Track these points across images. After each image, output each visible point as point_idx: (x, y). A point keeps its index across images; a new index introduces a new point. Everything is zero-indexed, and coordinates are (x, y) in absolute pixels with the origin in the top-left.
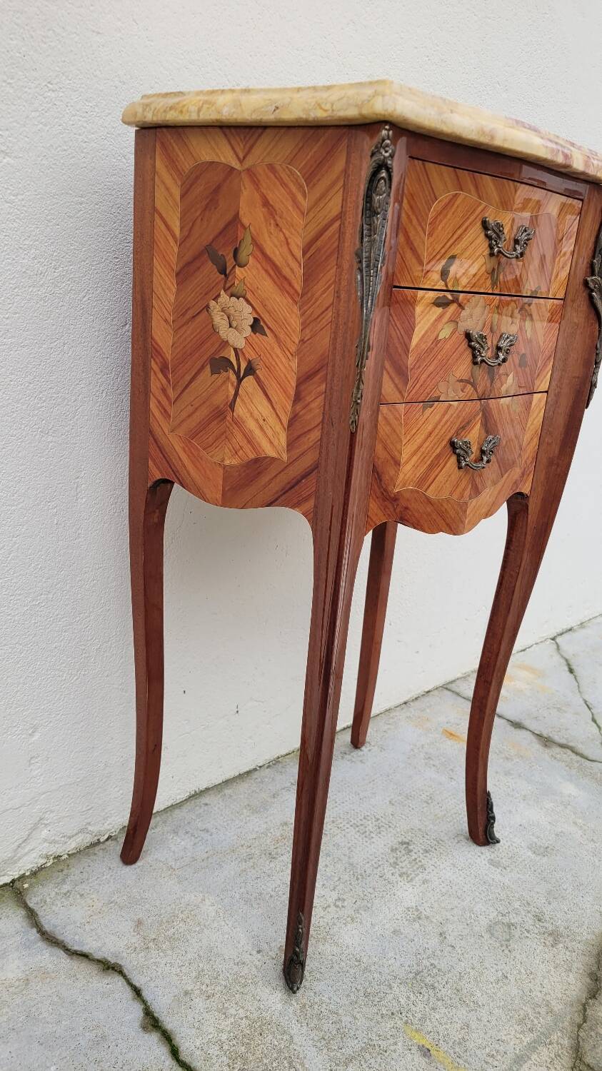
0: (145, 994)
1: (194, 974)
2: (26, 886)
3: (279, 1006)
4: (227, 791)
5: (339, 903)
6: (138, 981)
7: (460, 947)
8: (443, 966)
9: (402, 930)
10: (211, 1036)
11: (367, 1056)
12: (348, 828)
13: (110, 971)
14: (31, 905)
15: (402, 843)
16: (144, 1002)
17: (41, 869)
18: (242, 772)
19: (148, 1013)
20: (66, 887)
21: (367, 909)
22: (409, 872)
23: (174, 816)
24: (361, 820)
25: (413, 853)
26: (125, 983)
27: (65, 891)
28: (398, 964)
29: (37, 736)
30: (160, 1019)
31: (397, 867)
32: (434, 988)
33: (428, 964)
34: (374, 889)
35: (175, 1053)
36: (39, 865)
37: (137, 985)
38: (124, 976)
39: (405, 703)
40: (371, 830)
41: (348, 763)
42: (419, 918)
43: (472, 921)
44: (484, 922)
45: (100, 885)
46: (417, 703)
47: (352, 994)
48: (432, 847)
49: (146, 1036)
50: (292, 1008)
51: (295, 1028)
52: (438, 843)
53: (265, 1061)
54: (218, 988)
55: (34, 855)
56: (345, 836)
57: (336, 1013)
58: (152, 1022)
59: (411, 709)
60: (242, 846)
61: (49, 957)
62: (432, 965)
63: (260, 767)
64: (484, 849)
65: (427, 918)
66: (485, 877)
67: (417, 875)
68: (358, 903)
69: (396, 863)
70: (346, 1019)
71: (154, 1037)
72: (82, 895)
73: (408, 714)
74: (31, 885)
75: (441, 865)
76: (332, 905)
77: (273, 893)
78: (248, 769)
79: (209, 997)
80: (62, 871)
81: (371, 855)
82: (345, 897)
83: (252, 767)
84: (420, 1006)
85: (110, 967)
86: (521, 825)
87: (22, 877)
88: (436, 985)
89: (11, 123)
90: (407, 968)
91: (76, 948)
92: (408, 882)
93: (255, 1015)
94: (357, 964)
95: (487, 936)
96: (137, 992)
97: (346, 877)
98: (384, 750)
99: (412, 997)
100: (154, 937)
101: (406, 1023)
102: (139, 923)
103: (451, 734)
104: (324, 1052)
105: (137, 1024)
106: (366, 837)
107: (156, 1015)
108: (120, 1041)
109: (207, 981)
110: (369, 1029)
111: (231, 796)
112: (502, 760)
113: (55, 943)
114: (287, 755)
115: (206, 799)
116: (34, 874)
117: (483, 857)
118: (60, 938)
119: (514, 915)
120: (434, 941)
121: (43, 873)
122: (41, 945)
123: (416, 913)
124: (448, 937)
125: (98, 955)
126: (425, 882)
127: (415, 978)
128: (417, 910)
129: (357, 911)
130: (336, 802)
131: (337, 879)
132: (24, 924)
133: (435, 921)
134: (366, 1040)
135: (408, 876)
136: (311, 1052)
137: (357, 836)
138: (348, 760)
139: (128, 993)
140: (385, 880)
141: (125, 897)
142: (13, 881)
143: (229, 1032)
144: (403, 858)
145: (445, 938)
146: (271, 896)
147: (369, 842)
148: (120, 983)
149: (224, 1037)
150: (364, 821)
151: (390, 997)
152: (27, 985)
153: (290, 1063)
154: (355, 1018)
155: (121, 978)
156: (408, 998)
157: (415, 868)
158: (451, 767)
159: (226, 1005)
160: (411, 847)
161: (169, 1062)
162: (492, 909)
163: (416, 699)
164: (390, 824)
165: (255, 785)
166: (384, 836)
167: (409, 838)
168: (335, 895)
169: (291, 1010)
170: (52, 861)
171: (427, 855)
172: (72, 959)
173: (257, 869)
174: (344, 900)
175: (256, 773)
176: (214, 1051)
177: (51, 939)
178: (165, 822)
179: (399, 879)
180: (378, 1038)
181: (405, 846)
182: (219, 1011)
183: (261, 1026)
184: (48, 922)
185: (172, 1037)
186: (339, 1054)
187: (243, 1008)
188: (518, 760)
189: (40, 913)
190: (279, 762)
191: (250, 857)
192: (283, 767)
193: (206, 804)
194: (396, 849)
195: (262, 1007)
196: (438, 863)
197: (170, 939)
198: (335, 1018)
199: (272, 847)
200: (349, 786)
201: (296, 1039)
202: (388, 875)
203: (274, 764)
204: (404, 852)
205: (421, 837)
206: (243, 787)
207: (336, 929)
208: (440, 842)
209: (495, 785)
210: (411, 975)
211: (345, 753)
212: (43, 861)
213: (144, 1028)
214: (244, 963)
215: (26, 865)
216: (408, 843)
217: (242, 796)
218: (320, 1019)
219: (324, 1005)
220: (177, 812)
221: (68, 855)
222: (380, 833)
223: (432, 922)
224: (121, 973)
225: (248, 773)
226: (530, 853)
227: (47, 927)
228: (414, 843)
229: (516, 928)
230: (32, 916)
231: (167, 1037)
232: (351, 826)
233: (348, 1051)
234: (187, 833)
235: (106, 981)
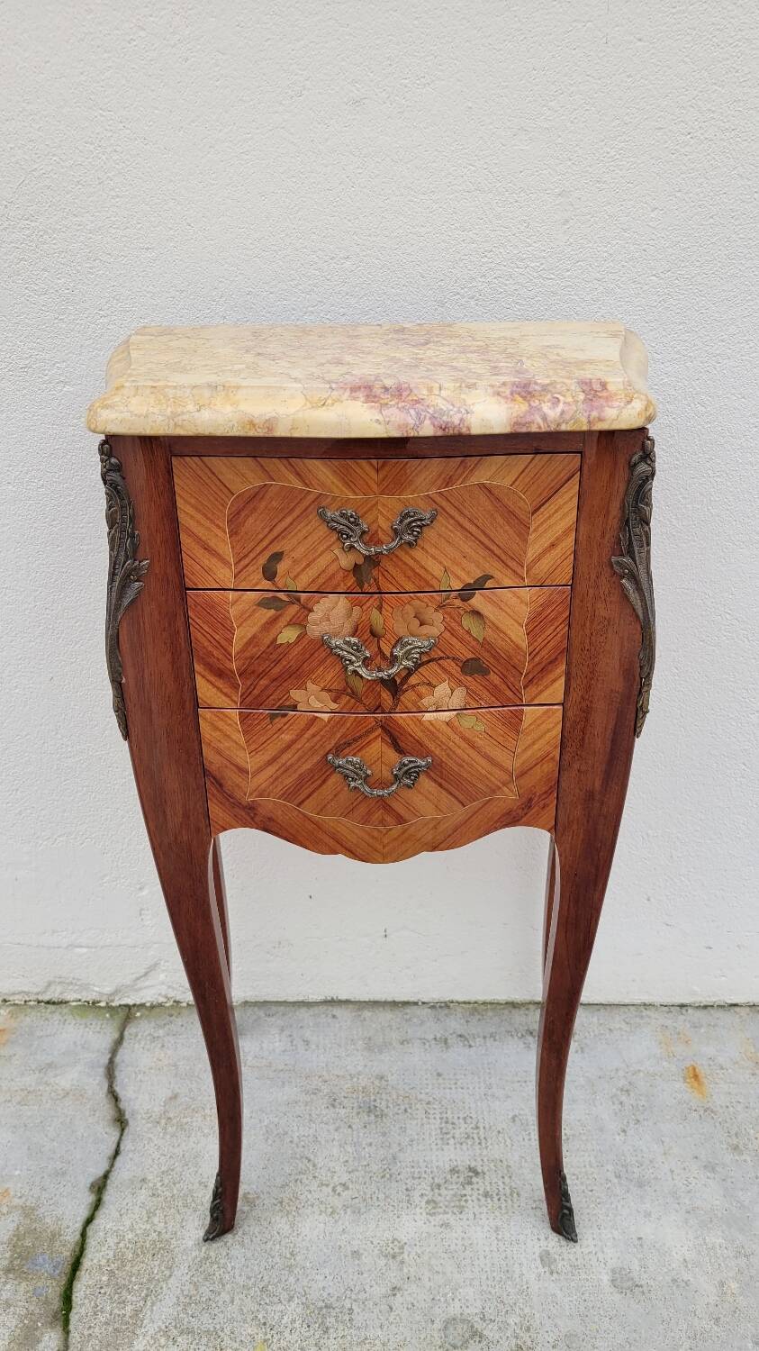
0: (119, 1158)
1: (163, 1168)
2: (138, 1014)
3: (190, 1243)
4: (367, 1014)
5: (339, 1189)
6: (127, 1145)
7: (398, 1315)
8: (359, 1319)
9: (363, 1257)
10: (122, 1228)
11: (204, 1340)
12: (435, 1118)
13: (119, 1123)
14: (126, 1033)
15: (471, 1169)
16: (112, 1166)
17: (160, 1005)
18: (397, 1000)
19: (106, 1176)
20: (161, 1032)
21: (357, 1212)
22: (441, 1205)
23: (297, 1013)
24: (459, 1118)
25: (468, 1188)
26: (116, 1141)
27: (156, 1035)
28: (321, 1285)
29: (144, 893)
30: (108, 1187)
31: (436, 1191)
32: (326, 1331)
33: (349, 1306)
34: (387, 1197)
35: (89, 1221)
36: (160, 1002)
37: (122, 1147)
38: (122, 1135)
39: (682, 1006)
40: (457, 1136)
41: (522, 1046)
42: (394, 1257)
43: (442, 1299)
44: (455, 1309)
45: (183, 1044)
46: (700, 1014)
47: (253, 1280)
48: (497, 1194)
49: (88, 1193)
50: (197, 1252)
51: (181, 1273)
52: (511, 1195)
53: (133, 1279)
54: (168, 1194)
55: (153, 992)
56: (423, 1125)
57: (223, 1285)
58: (100, 1187)
59: (682, 1018)
60: (320, 1077)
61: (97, 1085)
62: (351, 1309)
63: (423, 1003)
64: (554, 1237)
65: (402, 1262)
66: (516, 1265)
67: (446, 1213)
68: (357, 1201)
69: (439, 1186)
70: (225, 1296)
71: (91, 1198)
72: (163, 1046)
73: (669, 1022)
74: (141, 1016)
75: (484, 1219)
76: (332, 1185)
77: (296, 1140)
78: (406, 1000)
79: (154, 1195)
80: (171, 1016)
81: (425, 1161)
82: (351, 1187)
83: (412, 999)
84: (295, 1337)
85: (121, 1121)
86: (640, 1239)
87: (142, 1005)
88: (332, 1330)
89: (67, 354)
90: (325, 1295)
91: (117, 1089)
92: (427, 1214)
93: (167, 1236)
94: (288, 1256)
95: (438, 1325)
96: (117, 1153)
97: (374, 1168)
98: (582, 1052)
99: (297, 1325)
100: (171, 1115)
101: (265, 1341)
102: (175, 1097)
103: (696, 1077)
104: (179, 1308)
105: (91, 1180)
106: (442, 1139)
107: (109, 1182)
108: (70, 1184)
109: (166, 1181)
110: (232, 1320)
111: (365, 1019)
112: (725, 1146)
113: (110, 1075)
114: (465, 1003)
115: (338, 1011)
116: (153, 1007)
117: (543, 1243)
118: (117, 1073)
119: (496, 1328)
120: (379, 1290)
121: (158, 1010)
122: (102, 1071)
123: (396, 1250)
124: (398, 1295)
125: (122, 1105)
126: (446, 1225)
127: (321, 1308)
128: (402, 1248)
129: (345, 1207)
130: (456, 1084)
131: (365, 1163)
132: (109, 1046)
133: (405, 1270)
134: (218, 1327)
135: (434, 1208)
136: (170, 1300)
137: (433, 1133)
138: (525, 1043)
139: (111, 1151)
140: (408, 1195)
141: (188, 1068)
142: (134, 1005)
143: (137, 1235)
144: (455, 1187)
145: (394, 1295)
146: (291, 1142)
147: (439, 1146)
148: (114, 1138)
149: (130, 1236)
150: (461, 1121)
151: (280, 1307)
152: (64, 1097)
153: (147, 1296)
154: (232, 1302)
155: (118, 1134)
156: (294, 1321)
157: (452, 1204)
158: (641, 1118)
159: (157, 1212)
160: (474, 1180)
161: (79, 1226)
162: (479, 1304)
163: (705, 1007)
164: (483, 1141)
165: (398, 1020)
166: (462, 1149)
167: (486, 1170)
168: (345, 1178)
169: (194, 1254)
170: (171, 1003)
171: (483, 1199)
172: (107, 1096)
173: (308, 1108)
174: (348, 1188)
175: (416, 1007)
176: (112, 1241)
177: (110, 1072)
178: (283, 1015)
179: (423, 1204)
180: (228, 1333)
181: (471, 1174)
182: (149, 1212)
183: (161, 1248)
184: (124, 1054)
185: (100, 1207)
186: (186, 1320)
187: (166, 1223)
188: (748, 1159)
189: (125, 1044)
190: (448, 1007)
191: (316, 1091)
192: (446, 1015)
193: (334, 1016)
194: (458, 1172)
195: (179, 1233)
196: (483, 1216)
197: (181, 1127)
198: (217, 1287)
199: (343, 1094)
200: (490, 1073)
201: (171, 1281)
202: (416, 1194)
203: (441, 1007)
204: (462, 1179)
205: (501, 1175)
206: (386, 1016)
207: (308, 1211)
208: (515, 1195)
209: (672, 1172)
210: (321, 1304)
211: (531, 1033)
212: (162, 1000)
213: (92, 1186)
214: (206, 1186)
215: (147, 996)
216: (477, 1173)
217: (374, 1026)
218: (206, 1279)
219: (222, 1270)
220: (303, 1010)
221: (188, 1004)
222: (461, 1144)
223: (401, 1270)
224: (123, 1130)
225: (406, 1004)
226: (606, 1278)
227: (118, 1059)
228: (484, 1178)
229: (480, 1342)
230: (119, 1042)
231: (97, 1205)
232: (441, 1118)
233: (195, 1323)
234: (290, 1036)
235: (107, 1130)
